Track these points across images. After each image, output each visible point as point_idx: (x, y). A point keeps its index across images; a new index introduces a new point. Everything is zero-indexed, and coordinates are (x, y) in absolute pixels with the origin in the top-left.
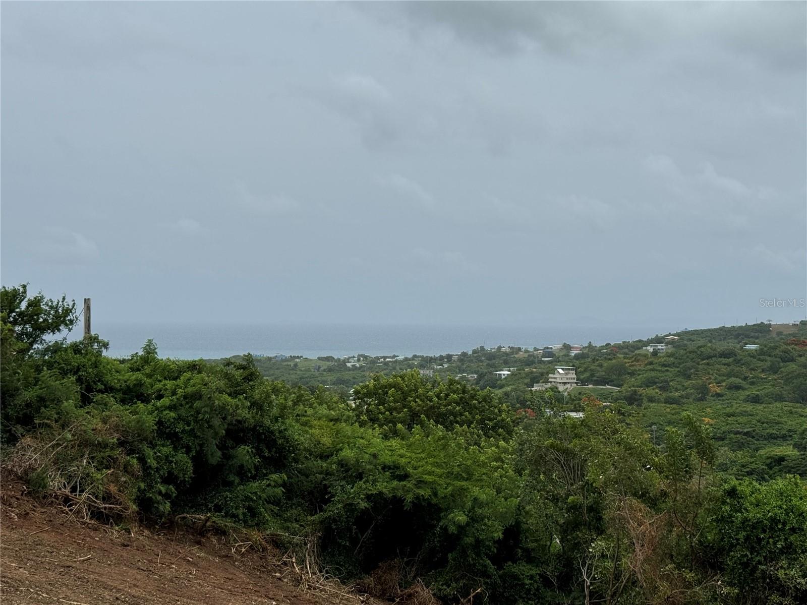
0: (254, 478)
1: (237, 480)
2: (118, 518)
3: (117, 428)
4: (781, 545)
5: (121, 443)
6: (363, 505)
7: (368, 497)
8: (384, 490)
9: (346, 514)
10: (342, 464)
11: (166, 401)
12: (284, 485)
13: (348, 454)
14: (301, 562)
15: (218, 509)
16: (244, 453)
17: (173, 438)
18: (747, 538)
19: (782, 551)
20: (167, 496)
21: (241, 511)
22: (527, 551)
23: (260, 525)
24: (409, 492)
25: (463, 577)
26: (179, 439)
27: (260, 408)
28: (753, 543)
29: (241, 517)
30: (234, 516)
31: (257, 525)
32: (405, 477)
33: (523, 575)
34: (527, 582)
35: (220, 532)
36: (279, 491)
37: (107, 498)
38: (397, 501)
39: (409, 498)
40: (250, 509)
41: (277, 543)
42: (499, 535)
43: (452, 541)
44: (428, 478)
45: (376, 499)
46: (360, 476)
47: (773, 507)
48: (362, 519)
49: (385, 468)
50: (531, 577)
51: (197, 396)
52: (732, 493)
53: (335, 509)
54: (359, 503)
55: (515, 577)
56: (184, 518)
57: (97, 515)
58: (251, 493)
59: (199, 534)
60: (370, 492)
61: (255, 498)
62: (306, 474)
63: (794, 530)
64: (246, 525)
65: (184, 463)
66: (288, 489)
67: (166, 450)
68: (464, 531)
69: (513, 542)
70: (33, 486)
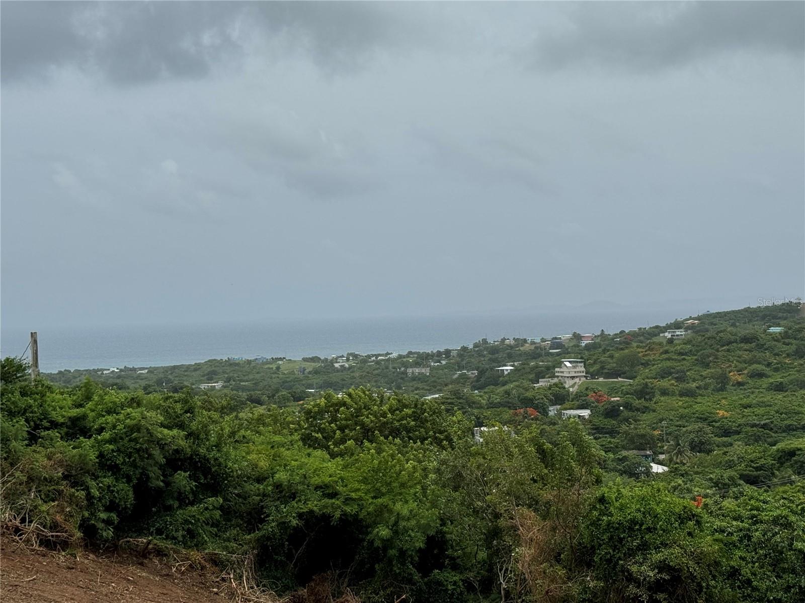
0: (192, 504)
1: (176, 504)
2: (65, 545)
3: (60, 463)
4: (637, 543)
5: (65, 477)
6: (295, 522)
7: (300, 516)
8: (315, 508)
9: (280, 532)
10: (278, 486)
11: (106, 435)
12: (221, 508)
13: (282, 476)
14: (239, 578)
15: (159, 532)
16: (182, 479)
17: (114, 469)
18: (611, 538)
19: (638, 548)
20: (108, 522)
21: (180, 534)
22: (453, 559)
23: (200, 546)
24: (336, 508)
25: (391, 585)
26: (119, 470)
27: (197, 437)
28: (616, 543)
29: (181, 539)
30: (174, 538)
31: (196, 545)
32: (334, 495)
33: (447, 581)
34: (450, 587)
35: (160, 553)
36: (217, 514)
37: (55, 526)
38: (326, 518)
39: (338, 514)
40: (189, 531)
41: (215, 561)
42: (420, 544)
43: (379, 553)
44: (353, 495)
45: (308, 518)
46: (293, 496)
47: (633, 511)
48: (296, 536)
49: (317, 488)
50: (455, 583)
51: (137, 428)
52: (602, 500)
53: (270, 527)
54: (290, 521)
55: (439, 583)
56: (128, 542)
57: (46, 543)
58: (189, 516)
59: (142, 556)
60: (302, 510)
61: (193, 521)
62: (244, 496)
63: (649, 530)
64: (186, 547)
65: (125, 492)
66: (226, 511)
67: (107, 481)
68: (388, 544)
69: (437, 550)
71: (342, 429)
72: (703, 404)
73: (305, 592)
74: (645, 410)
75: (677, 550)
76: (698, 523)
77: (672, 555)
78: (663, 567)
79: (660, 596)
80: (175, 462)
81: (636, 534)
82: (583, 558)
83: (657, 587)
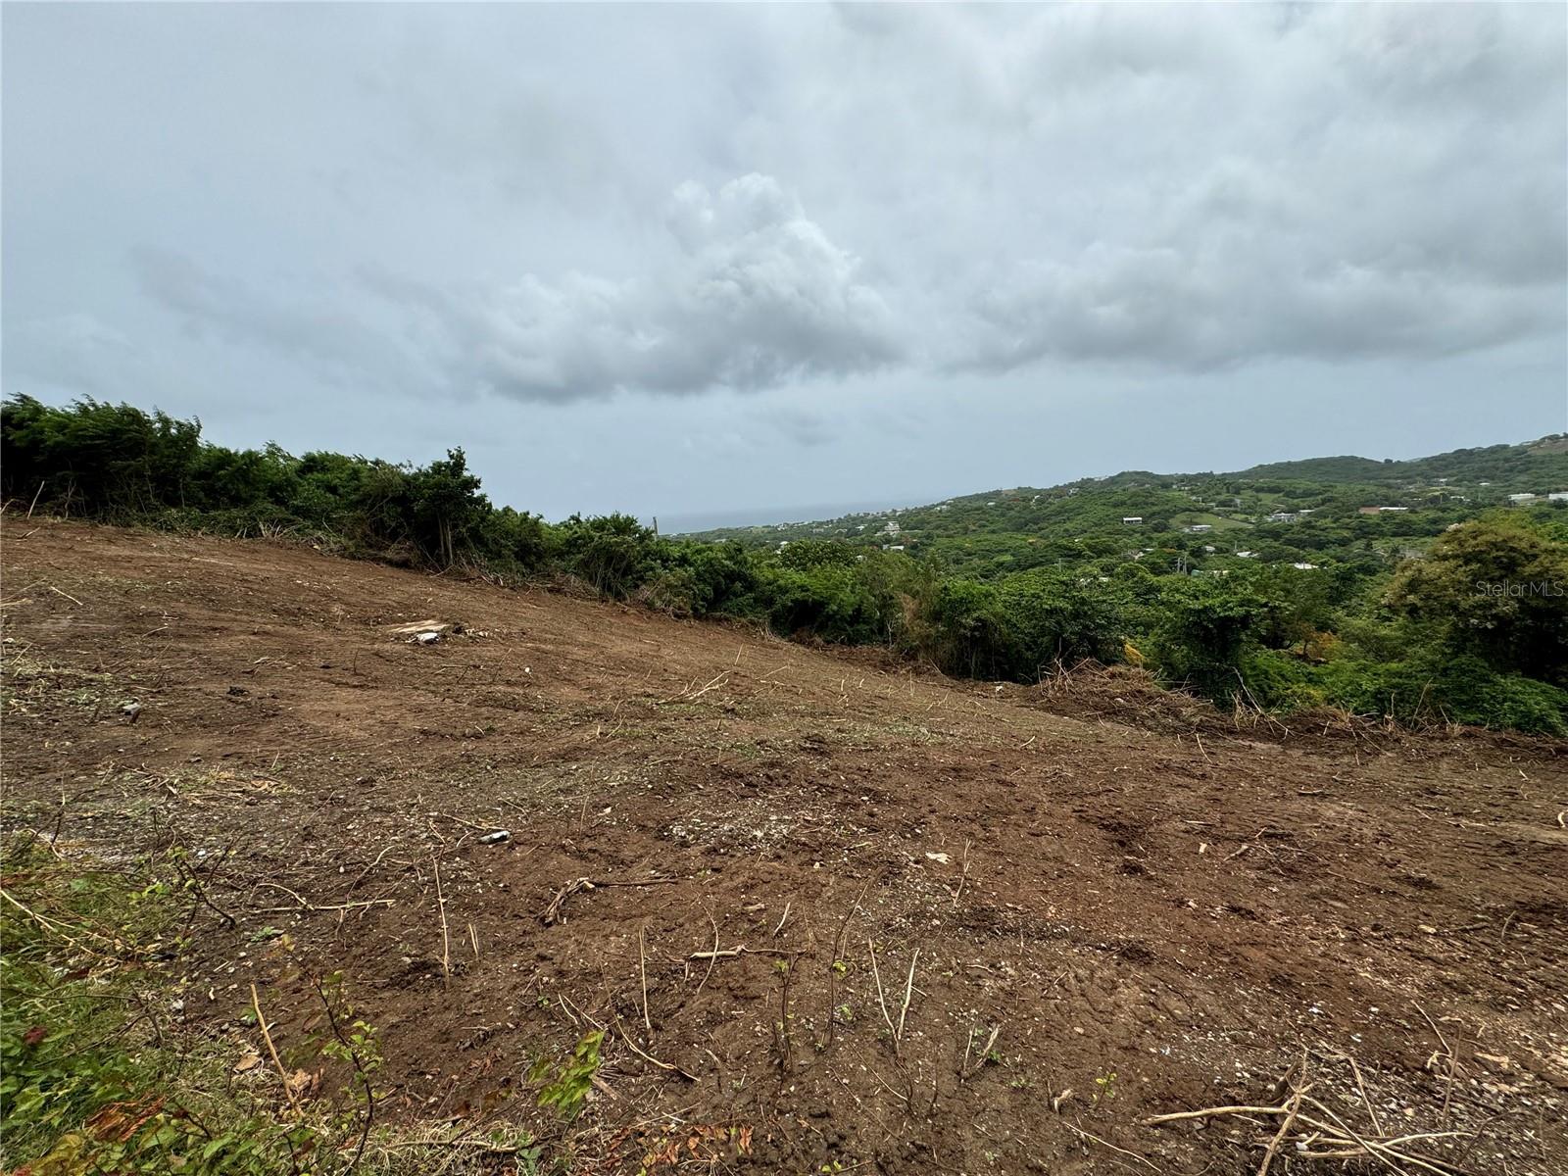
0: (741, 596)
1: (733, 597)
2: (685, 616)
3: (679, 578)
4: (964, 609)
5: (683, 585)
6: (790, 604)
7: (792, 601)
8: (799, 597)
9: (782, 609)
10: (779, 587)
11: (698, 564)
13: (781, 582)
14: (764, 630)
15: (725, 610)
16: (735, 585)
17: (704, 580)
18: (951, 607)
19: (965, 611)
20: (703, 606)
21: (736, 610)
22: (865, 618)
23: (745, 616)
24: (810, 597)
26: (706, 581)
27: (742, 564)
28: (953, 609)
29: (736, 613)
30: (733, 613)
31: (743, 616)
32: (808, 590)
35: (727, 619)
36: (752, 601)
37: (680, 608)
38: (805, 601)
39: (810, 599)
40: (740, 609)
41: (752, 623)
42: (851, 613)
43: (830, 617)
44: (818, 590)
45: (795, 601)
46: (787, 591)
47: (962, 593)
48: (789, 610)
49: (799, 587)
52: (945, 588)
53: (778, 606)
54: (787, 603)
56: (712, 615)
57: (676, 615)
58: (739, 602)
59: (719, 621)
60: (792, 598)
61: (741, 604)
62: (763, 592)
63: (970, 602)
64: (739, 616)
65: (709, 591)
66: (755, 600)
67: (701, 586)
68: (836, 613)
69: (858, 615)
70: (650, 605)
73: (795, 636)
74: (930, 545)
75: (985, 611)
77: (983, 613)
78: (978, 619)
79: (976, 633)
80: (732, 577)
81: (964, 604)
82: (936, 617)
83: (974, 629)
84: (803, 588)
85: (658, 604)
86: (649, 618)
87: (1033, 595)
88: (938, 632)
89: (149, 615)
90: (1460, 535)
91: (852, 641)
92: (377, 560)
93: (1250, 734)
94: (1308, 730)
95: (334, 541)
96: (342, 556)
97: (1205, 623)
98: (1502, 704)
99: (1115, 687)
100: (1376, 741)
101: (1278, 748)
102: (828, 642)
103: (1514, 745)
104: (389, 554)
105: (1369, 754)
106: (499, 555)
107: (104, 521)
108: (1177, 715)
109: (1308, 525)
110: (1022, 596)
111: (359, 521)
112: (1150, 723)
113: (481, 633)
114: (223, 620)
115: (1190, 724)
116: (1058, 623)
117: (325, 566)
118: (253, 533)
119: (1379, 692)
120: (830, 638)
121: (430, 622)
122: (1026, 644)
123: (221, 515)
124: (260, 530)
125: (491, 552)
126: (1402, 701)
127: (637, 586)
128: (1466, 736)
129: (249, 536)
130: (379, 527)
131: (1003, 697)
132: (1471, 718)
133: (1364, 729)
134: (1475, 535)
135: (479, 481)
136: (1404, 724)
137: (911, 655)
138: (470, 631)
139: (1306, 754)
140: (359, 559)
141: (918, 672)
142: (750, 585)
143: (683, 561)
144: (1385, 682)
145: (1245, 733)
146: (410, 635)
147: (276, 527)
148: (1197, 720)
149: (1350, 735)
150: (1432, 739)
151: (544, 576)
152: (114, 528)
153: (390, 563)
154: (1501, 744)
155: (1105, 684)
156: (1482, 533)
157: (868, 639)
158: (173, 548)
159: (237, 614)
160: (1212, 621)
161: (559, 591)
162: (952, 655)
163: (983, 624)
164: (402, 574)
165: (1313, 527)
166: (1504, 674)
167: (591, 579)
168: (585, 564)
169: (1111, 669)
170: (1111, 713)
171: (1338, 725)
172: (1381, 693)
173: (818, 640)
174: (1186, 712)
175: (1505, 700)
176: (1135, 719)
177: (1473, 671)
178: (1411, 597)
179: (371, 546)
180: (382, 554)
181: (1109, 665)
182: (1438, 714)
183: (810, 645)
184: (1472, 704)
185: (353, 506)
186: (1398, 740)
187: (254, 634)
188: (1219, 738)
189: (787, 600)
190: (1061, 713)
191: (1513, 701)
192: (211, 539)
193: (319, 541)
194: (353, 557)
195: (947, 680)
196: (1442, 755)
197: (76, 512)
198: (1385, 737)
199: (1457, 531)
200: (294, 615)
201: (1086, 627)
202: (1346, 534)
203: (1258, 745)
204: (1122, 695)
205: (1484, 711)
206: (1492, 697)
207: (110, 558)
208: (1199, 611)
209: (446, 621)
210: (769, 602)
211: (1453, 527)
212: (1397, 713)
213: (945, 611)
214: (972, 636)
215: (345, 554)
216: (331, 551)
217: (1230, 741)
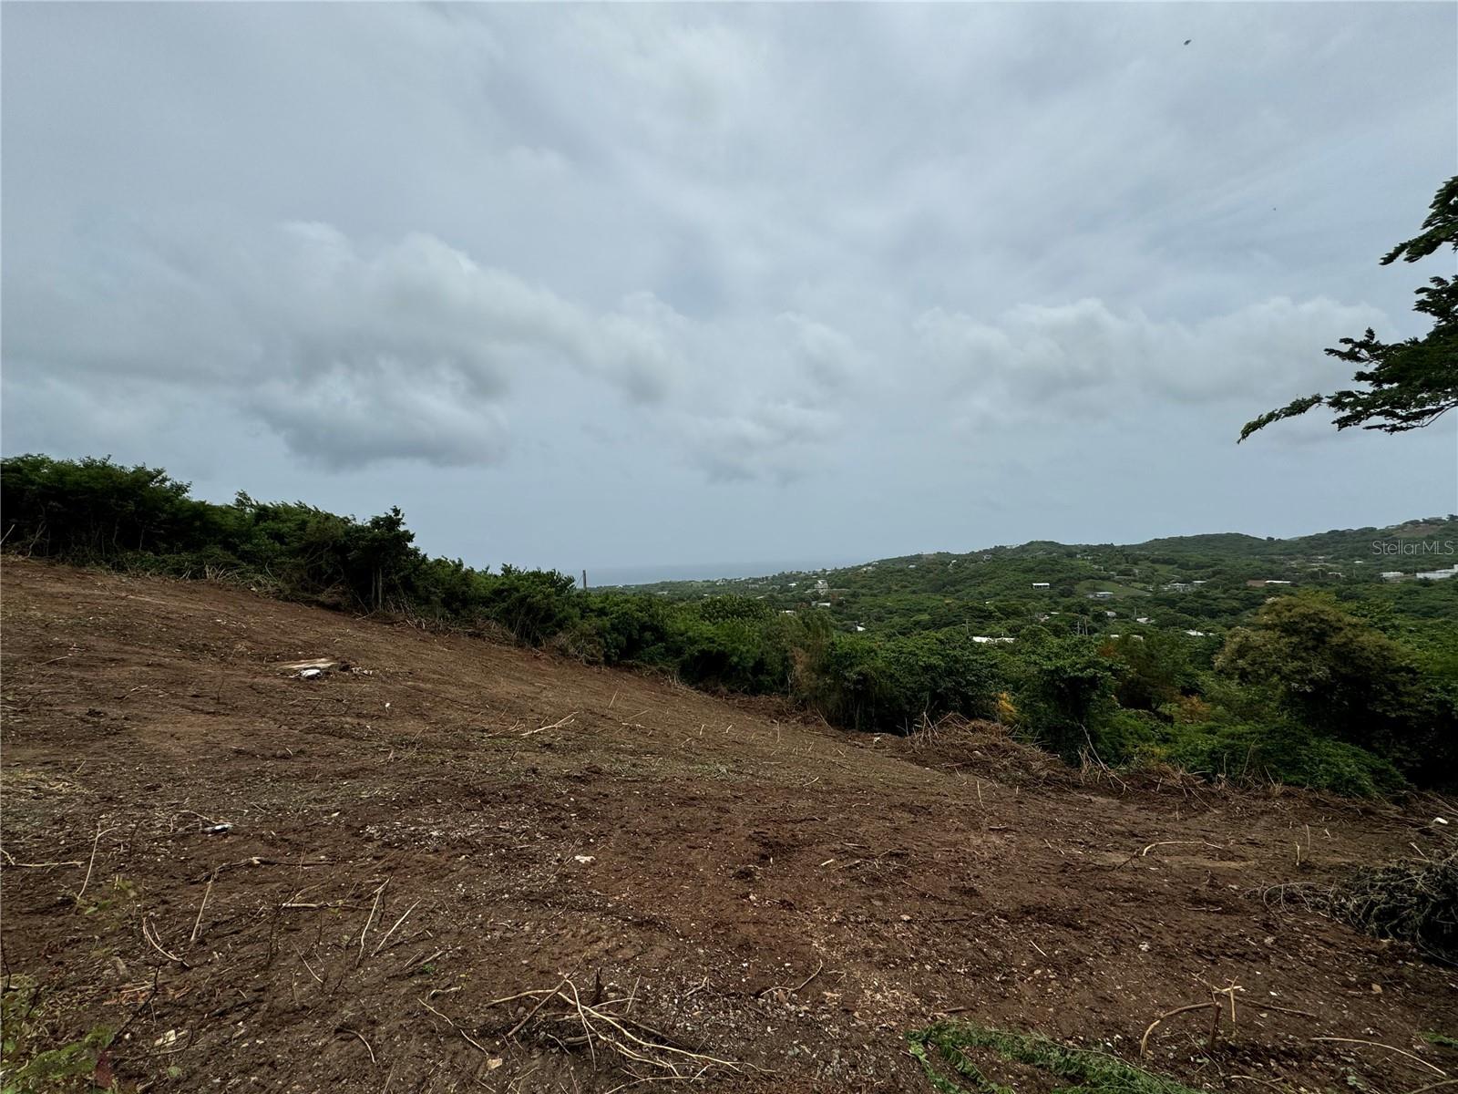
0: (652, 645)
1: (645, 646)
2: (597, 663)
3: (594, 627)
4: (848, 663)
5: (597, 634)
6: (697, 654)
7: (699, 651)
8: (705, 648)
9: (690, 658)
10: (689, 638)
11: (614, 616)
12: (665, 647)
13: (690, 634)
14: (672, 678)
15: (638, 658)
16: (648, 635)
17: (618, 630)
18: (837, 661)
19: (849, 665)
20: (615, 653)
21: (647, 659)
22: (768, 670)
23: (655, 664)
24: (714, 648)
26: (620, 631)
27: (653, 617)
28: (839, 663)
30: (644, 661)
32: (714, 642)
35: (638, 667)
36: (663, 650)
37: (592, 655)
38: (710, 652)
39: (715, 650)
40: (651, 658)
41: (661, 670)
42: (752, 664)
43: (734, 668)
44: (722, 642)
45: (702, 652)
46: (696, 642)
47: (846, 649)
48: (697, 660)
49: (707, 639)
51: (626, 613)
52: (833, 644)
53: (686, 656)
54: (695, 653)
56: (624, 662)
57: (588, 662)
58: (651, 651)
59: (630, 669)
60: (700, 649)
61: (652, 653)
62: (674, 642)
63: (854, 657)
64: (649, 664)
65: (623, 640)
66: (667, 649)
67: (615, 635)
68: (737, 664)
69: (760, 667)
70: (563, 652)
71: (718, 612)
72: (880, 600)
73: (701, 685)
75: (866, 666)
76: (876, 654)
77: (864, 668)
78: (860, 673)
79: (859, 687)
80: (644, 627)
81: (848, 659)
82: (824, 670)
83: (857, 682)
84: (711, 640)
85: (572, 650)
86: (560, 663)
87: (910, 653)
88: (826, 684)
89: (59, 646)
90: (1277, 607)
91: (756, 690)
92: (309, 603)
93: (1094, 789)
94: (1144, 787)
95: (271, 583)
96: (277, 598)
97: (1057, 683)
98: (1318, 766)
99: (975, 740)
100: (1205, 799)
101: (1116, 802)
102: (732, 692)
103: (1327, 805)
104: (322, 598)
105: (1196, 810)
106: (427, 601)
107: (63, 561)
108: (1027, 769)
109: (1199, 595)
110: (901, 652)
111: (297, 567)
112: (1003, 775)
113: (366, 672)
114: (126, 652)
115: (1039, 778)
116: (932, 679)
117: (256, 606)
118: (198, 575)
119: (1213, 752)
120: (733, 688)
121: (323, 660)
122: (907, 698)
123: (172, 559)
124: (205, 573)
125: (419, 598)
126: (1234, 760)
127: (555, 634)
128: (1286, 795)
129: (193, 577)
130: (316, 574)
131: (879, 746)
132: (1293, 778)
133: (1195, 786)
134: (1289, 608)
135: (413, 536)
136: (1233, 781)
137: (803, 705)
138: (356, 670)
139: (1139, 809)
140: (292, 601)
141: (806, 722)
142: (660, 634)
143: (602, 612)
144: (1219, 742)
145: (1089, 788)
146: (295, 672)
147: (221, 569)
148: (1044, 774)
149: (1180, 792)
150: (1256, 798)
151: (467, 622)
152: (70, 568)
153: (322, 605)
154: (1315, 804)
155: (966, 737)
156: (1294, 607)
157: (769, 690)
158: (116, 587)
159: (142, 647)
160: (1063, 680)
161: (478, 636)
162: (838, 706)
163: (864, 679)
164: (329, 615)
165: (1205, 597)
166: (1320, 735)
167: (512, 628)
168: (508, 611)
169: (973, 724)
170: (968, 765)
171: (1170, 782)
172: (1215, 753)
173: (723, 689)
174: (1036, 765)
175: (1321, 762)
176: (989, 771)
177: (1293, 734)
178: (1241, 662)
179: (306, 590)
180: (315, 597)
181: (972, 718)
182: (1265, 775)
183: (714, 693)
184: (1293, 766)
185: (294, 553)
186: (1226, 798)
187: (148, 665)
188: (1065, 791)
189: (694, 650)
190: (923, 763)
191: (1328, 763)
192: (157, 579)
193: (258, 584)
194: (286, 599)
195: (831, 730)
196: (1263, 813)
197: (38, 551)
198: (1214, 795)
199: (1274, 604)
200: (194, 650)
201: (958, 683)
202: (1235, 604)
203: (1100, 800)
204: (979, 748)
205: (1305, 772)
206: (1310, 759)
207: (52, 595)
208: (1051, 671)
209: (337, 659)
210: (678, 652)
211: (1270, 600)
212: (1229, 772)
213: (833, 664)
214: (855, 689)
215: (279, 595)
216: (267, 593)
217: (1076, 795)
